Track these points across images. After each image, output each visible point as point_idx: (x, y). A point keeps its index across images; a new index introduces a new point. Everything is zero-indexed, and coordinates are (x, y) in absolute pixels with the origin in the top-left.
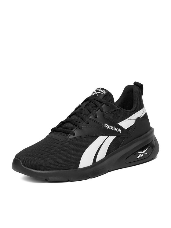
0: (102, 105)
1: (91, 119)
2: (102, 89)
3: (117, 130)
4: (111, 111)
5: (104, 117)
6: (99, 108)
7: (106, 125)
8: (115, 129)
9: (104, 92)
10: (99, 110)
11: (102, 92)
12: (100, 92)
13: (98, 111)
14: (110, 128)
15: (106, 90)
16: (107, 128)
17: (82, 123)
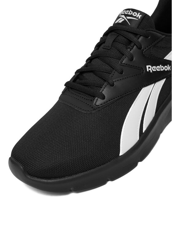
0: (139, 39)
1: (125, 65)
2: (134, 10)
3: (166, 68)
4: (153, 44)
5: (144, 55)
6: (135, 44)
7: (149, 68)
8: (162, 68)
9: (138, 15)
10: (135, 46)
11: (135, 17)
12: (131, 16)
13: (134, 48)
14: (156, 69)
15: (141, 13)
16: (151, 72)
17: (112, 73)
